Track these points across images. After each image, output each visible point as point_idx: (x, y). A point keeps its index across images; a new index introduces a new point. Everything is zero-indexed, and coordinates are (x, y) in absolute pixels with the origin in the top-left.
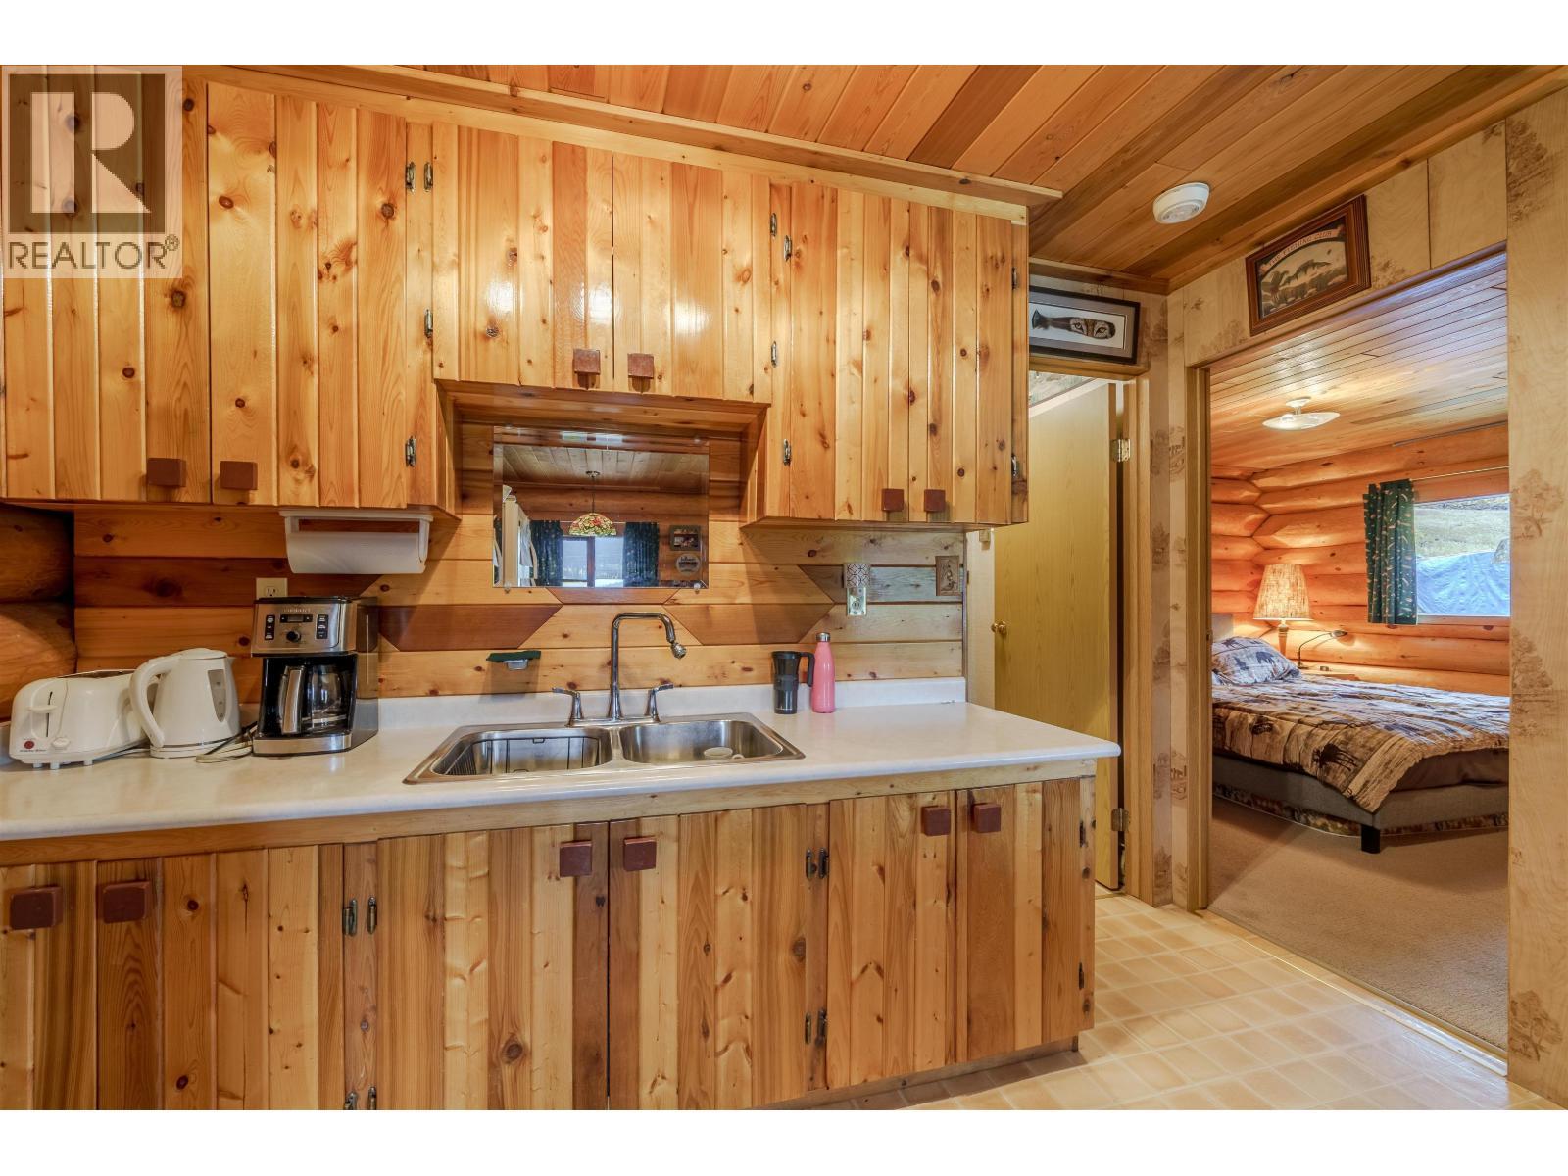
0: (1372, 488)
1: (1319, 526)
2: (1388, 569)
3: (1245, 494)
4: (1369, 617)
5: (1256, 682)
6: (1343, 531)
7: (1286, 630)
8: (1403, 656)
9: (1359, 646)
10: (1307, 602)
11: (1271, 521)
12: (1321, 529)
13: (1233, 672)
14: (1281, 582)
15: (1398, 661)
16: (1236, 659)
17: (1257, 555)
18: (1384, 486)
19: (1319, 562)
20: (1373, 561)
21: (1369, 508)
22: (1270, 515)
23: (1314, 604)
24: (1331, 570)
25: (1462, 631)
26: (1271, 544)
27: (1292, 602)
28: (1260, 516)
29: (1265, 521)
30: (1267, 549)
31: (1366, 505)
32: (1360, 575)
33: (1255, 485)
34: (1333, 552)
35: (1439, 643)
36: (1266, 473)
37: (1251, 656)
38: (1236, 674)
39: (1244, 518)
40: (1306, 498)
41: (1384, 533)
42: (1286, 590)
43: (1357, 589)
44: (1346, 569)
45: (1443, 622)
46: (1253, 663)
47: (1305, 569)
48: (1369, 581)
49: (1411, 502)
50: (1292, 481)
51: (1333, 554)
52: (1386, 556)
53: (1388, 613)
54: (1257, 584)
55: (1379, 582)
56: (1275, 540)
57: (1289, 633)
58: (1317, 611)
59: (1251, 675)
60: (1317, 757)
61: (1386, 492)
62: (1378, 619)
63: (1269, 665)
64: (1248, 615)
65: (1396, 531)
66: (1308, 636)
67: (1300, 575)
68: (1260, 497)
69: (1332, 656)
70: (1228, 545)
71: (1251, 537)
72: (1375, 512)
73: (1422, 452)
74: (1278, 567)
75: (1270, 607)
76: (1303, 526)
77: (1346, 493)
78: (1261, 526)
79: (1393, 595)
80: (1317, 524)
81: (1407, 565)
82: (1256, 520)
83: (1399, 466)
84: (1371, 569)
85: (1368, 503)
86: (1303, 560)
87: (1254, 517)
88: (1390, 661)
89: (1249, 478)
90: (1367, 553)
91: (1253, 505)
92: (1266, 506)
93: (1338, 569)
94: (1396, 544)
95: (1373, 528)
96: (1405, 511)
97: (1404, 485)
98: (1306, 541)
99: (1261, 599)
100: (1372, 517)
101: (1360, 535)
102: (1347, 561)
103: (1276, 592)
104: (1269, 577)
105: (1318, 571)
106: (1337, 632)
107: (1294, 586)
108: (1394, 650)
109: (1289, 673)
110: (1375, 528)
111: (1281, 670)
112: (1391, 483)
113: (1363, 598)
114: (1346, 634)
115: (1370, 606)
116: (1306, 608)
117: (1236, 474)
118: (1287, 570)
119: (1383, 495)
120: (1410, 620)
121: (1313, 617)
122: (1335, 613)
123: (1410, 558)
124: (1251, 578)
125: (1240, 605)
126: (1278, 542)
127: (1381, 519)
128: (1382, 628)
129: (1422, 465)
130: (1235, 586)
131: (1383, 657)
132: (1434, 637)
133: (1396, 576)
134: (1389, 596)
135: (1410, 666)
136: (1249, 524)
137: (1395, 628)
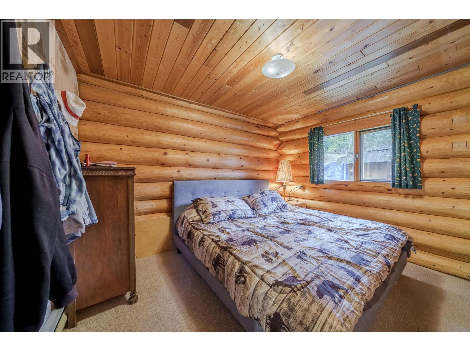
0: (311, 130)
1: (295, 146)
2: (316, 162)
3: (274, 133)
4: (310, 181)
5: (270, 212)
6: (302, 147)
7: (285, 186)
8: (320, 196)
9: (307, 192)
10: (292, 175)
11: (282, 144)
12: (296, 147)
13: (261, 208)
14: (284, 167)
15: (318, 198)
16: (263, 201)
17: (278, 157)
18: (315, 129)
19: (295, 159)
20: (311, 159)
21: (310, 138)
22: (282, 142)
23: (294, 176)
24: (299, 163)
25: (338, 186)
26: (282, 153)
27: (287, 175)
28: (279, 142)
29: (280, 144)
30: (281, 155)
31: (309, 137)
32: (307, 164)
33: (277, 131)
34: (299, 156)
35: (331, 191)
36: (280, 126)
37: (269, 199)
38: (262, 209)
39: (273, 143)
40: (292, 135)
41: (314, 147)
42: (285, 171)
43: (306, 170)
44: (304, 162)
45: (332, 183)
46: (269, 203)
47: (291, 162)
48: (310, 167)
49: (323, 136)
50: (288, 129)
51: (299, 157)
52: (315, 157)
53: (316, 180)
54: (277, 168)
55: (313, 167)
56: (283, 152)
57: (287, 187)
58: (295, 179)
59: (268, 209)
60: (268, 321)
61: (315, 131)
62: (313, 182)
63: (276, 203)
64: (274, 180)
65: (318, 147)
66: (293, 188)
67: (290, 165)
68: (279, 135)
69: (299, 195)
70: (268, 153)
71: (276, 150)
72: (312, 140)
73: (326, 115)
74: (283, 161)
75: (280, 177)
76: (291, 146)
77: (303, 133)
78: (279, 146)
79: (317, 172)
80: (295, 145)
81: (321, 160)
82: (277, 143)
83: (319, 122)
84: (310, 162)
85: (310, 136)
86: (291, 159)
87: (276, 142)
88: (316, 198)
89: (275, 128)
90: (309, 156)
91: (277, 138)
92: (281, 139)
93: (301, 162)
94: (318, 152)
95: (311, 145)
96: (321, 139)
97: (320, 128)
98: (291, 151)
99: (278, 174)
100: (311, 141)
101: (307, 149)
102: (303, 159)
103: (282, 171)
104: (280, 165)
105: (295, 163)
106: (301, 187)
107: (287, 168)
108: (317, 194)
109: (283, 206)
110: (312, 146)
111: (280, 205)
112: (317, 128)
113: (308, 173)
114: (303, 187)
115: (310, 176)
116: (291, 177)
117: (271, 125)
118: (285, 162)
119: (314, 132)
120: (322, 182)
121: (293, 181)
122: (300, 179)
123: (322, 158)
124: (276, 166)
125: (271, 176)
126: (284, 152)
127: (314, 142)
128: (313, 185)
129: (326, 121)
130: (271, 169)
131: (314, 196)
132: (329, 189)
133: (318, 165)
134: (316, 173)
135: (323, 200)
136: (275, 145)
137: (318, 185)
